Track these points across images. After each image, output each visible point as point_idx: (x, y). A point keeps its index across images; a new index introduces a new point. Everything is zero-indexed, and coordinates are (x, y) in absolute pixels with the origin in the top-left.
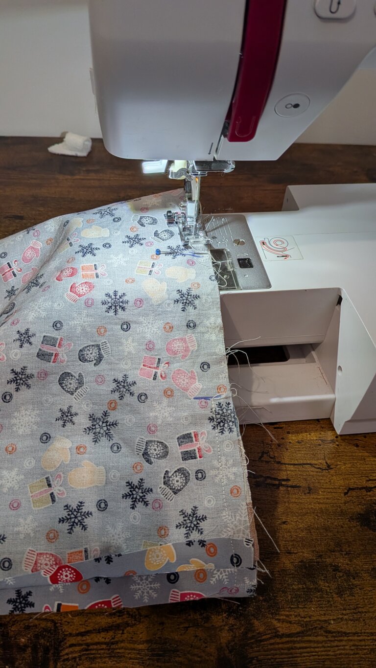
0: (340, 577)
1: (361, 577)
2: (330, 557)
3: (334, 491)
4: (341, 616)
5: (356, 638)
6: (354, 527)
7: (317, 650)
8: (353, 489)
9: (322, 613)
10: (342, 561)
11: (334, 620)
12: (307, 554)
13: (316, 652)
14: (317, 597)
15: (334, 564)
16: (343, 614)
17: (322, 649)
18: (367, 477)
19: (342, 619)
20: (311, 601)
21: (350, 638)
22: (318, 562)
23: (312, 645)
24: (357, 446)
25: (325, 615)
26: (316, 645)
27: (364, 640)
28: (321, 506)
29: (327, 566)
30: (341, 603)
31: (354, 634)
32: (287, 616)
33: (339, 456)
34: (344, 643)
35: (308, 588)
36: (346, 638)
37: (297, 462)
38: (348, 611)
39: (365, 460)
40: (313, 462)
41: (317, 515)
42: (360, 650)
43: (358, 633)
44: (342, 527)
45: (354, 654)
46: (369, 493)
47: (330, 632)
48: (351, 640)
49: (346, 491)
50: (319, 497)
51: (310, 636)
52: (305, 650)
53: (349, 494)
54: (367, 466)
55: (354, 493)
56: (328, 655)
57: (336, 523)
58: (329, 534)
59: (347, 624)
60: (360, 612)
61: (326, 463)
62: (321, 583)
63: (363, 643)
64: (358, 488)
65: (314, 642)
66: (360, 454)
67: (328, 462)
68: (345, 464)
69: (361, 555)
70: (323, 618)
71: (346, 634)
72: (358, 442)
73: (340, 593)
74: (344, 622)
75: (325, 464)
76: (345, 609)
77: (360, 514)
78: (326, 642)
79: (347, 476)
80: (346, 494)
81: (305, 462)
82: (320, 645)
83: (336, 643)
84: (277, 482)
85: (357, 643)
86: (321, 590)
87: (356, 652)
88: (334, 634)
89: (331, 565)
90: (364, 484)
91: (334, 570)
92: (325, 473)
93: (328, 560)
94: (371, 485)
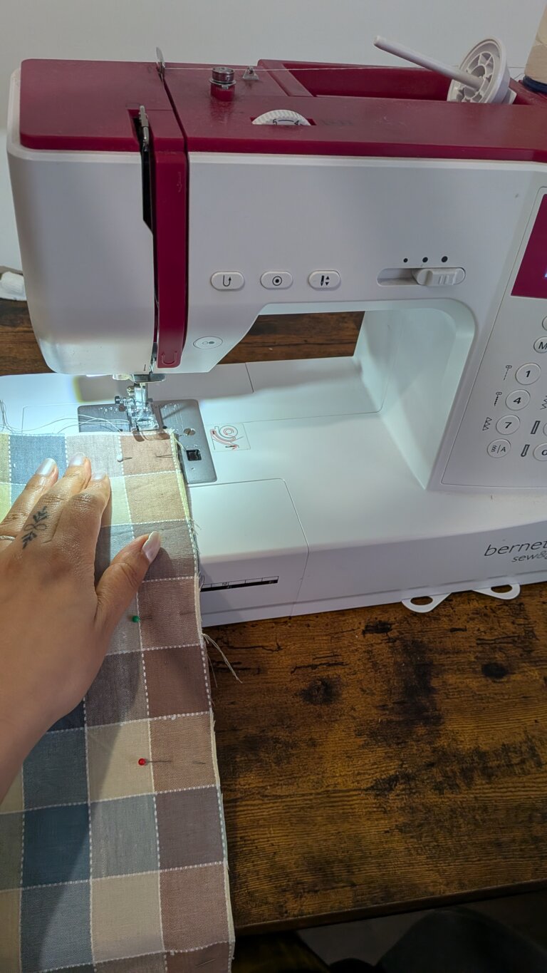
0: (279, 748)
1: (298, 747)
2: (271, 731)
3: (282, 670)
4: (277, 782)
5: (289, 799)
6: (297, 702)
7: (253, 811)
8: (299, 668)
9: (261, 780)
10: (283, 735)
11: (270, 786)
12: (252, 730)
13: (252, 813)
14: (257, 767)
15: (275, 737)
16: (279, 780)
17: (259, 811)
18: (314, 655)
19: (278, 785)
20: (251, 771)
21: (284, 800)
22: (261, 737)
23: (249, 808)
24: (308, 626)
25: (262, 782)
26: (252, 808)
27: (296, 801)
28: (268, 685)
29: (268, 739)
30: (278, 771)
31: (287, 796)
32: (229, 785)
33: (290, 637)
34: (277, 804)
35: (249, 760)
36: (280, 800)
37: (249, 646)
38: (284, 777)
39: (314, 638)
40: (265, 644)
41: (264, 694)
42: (292, 808)
43: (290, 795)
44: (286, 703)
45: (286, 813)
46: (314, 671)
47: (266, 796)
48: (284, 802)
49: (293, 670)
50: (267, 677)
51: (247, 800)
52: (243, 813)
53: (295, 673)
54: (315, 645)
55: (300, 671)
56: (263, 815)
57: (280, 700)
58: (274, 710)
59: (282, 788)
60: (294, 778)
61: (277, 644)
62: (262, 754)
63: (295, 803)
64: (304, 667)
65: (252, 805)
66: (311, 634)
67: (280, 643)
68: (294, 644)
69: (301, 728)
70: (261, 785)
71: (280, 797)
72: (310, 623)
73: (278, 761)
74: (279, 787)
75: (276, 645)
76: (281, 776)
77: (304, 690)
78: (262, 804)
79: (295, 656)
80: (292, 672)
81: (257, 645)
82: (256, 808)
83: (271, 805)
85: (289, 804)
86: (261, 761)
87: (287, 811)
88: (270, 798)
89: (272, 737)
90: (311, 662)
91: (275, 743)
92: (275, 653)
93: (270, 734)
94: (317, 662)
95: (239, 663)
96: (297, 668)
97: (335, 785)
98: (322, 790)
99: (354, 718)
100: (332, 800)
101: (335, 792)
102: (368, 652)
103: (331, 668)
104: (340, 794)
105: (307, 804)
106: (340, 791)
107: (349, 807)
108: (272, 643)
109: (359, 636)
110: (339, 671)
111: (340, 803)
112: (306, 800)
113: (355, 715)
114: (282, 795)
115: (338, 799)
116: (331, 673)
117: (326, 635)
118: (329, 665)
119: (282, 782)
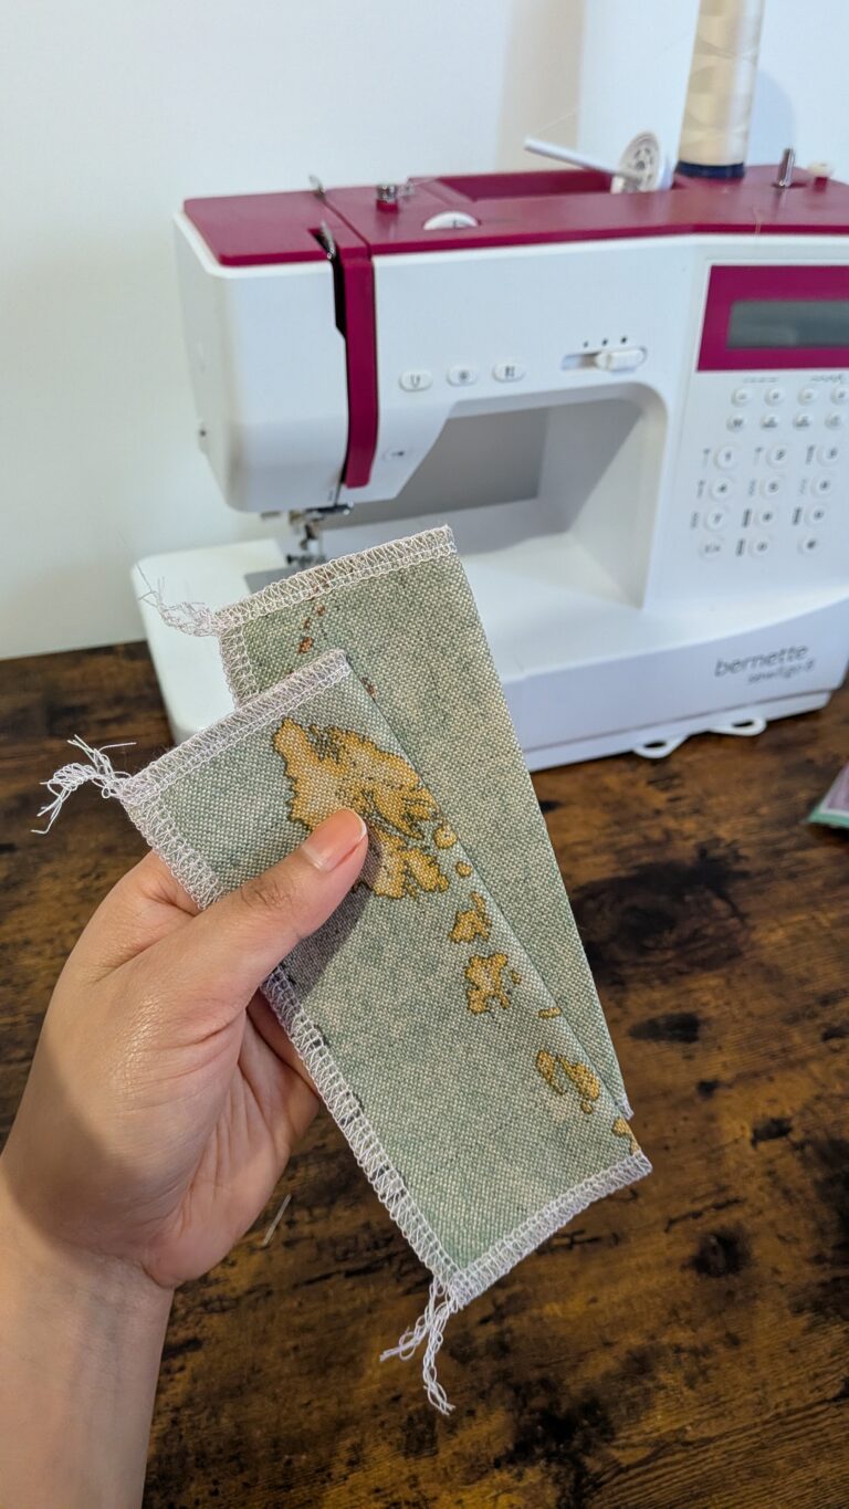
0: (685, 1360)
1: (713, 1352)
2: (665, 1334)
3: (650, 1230)
4: (698, 1417)
5: (724, 1441)
6: (690, 1279)
7: (678, 1473)
8: (675, 1221)
9: (674, 1418)
10: (683, 1336)
11: (691, 1424)
12: (635, 1340)
13: (677, 1477)
14: (661, 1399)
15: (672, 1343)
16: (700, 1413)
17: (685, 1470)
18: (691, 1196)
19: (700, 1420)
20: (655, 1407)
21: (718, 1443)
22: (651, 1347)
23: (670, 1469)
25: (677, 1420)
26: (675, 1468)
27: (736, 1441)
29: (664, 1348)
30: (695, 1399)
31: (721, 1437)
32: (628, 1438)
34: (711, 1454)
35: (646, 1390)
36: (712, 1446)
38: (706, 1407)
39: (682, 1167)
42: (734, 1455)
43: (725, 1434)
44: (673, 1284)
45: (727, 1464)
46: (698, 1221)
47: (689, 1443)
48: (720, 1446)
49: (666, 1226)
50: (631, 1246)
51: (665, 1456)
52: (662, 1480)
53: (671, 1230)
54: (687, 1177)
55: (678, 1226)
56: (694, 1476)
57: (663, 1281)
58: (658, 1300)
59: (709, 1425)
60: (722, 1403)
62: (662, 1376)
63: (734, 1446)
64: (681, 1218)
65: (672, 1464)
66: (674, 1162)
69: (707, 1319)
70: (676, 1426)
71: (710, 1440)
73: (690, 1383)
74: (705, 1423)
76: (702, 1405)
77: (693, 1257)
78: (686, 1459)
79: (662, 1203)
80: (667, 1230)
82: (680, 1466)
83: (701, 1457)
84: (566, 1241)
85: (726, 1449)
86: (663, 1387)
87: (729, 1460)
88: (696, 1445)
89: (669, 1344)
90: (688, 1207)
91: (675, 1353)
92: (632, 1205)
93: (665, 1340)
94: (698, 1206)
95: (582, 1232)
96: (672, 1222)
97: (788, 1402)
98: (771, 1414)
99: (782, 1286)
100: (791, 1427)
101: (790, 1413)
102: (770, 1173)
103: (723, 1212)
104: (799, 1415)
105: (755, 1443)
106: (798, 1411)
107: (818, 1434)
109: (750, 1151)
110: (737, 1214)
111: (803, 1431)
112: (750, 1436)
113: (782, 1280)
114: (713, 1434)
115: (797, 1425)
116: (727, 1219)
118: (719, 1207)
119: (705, 1416)
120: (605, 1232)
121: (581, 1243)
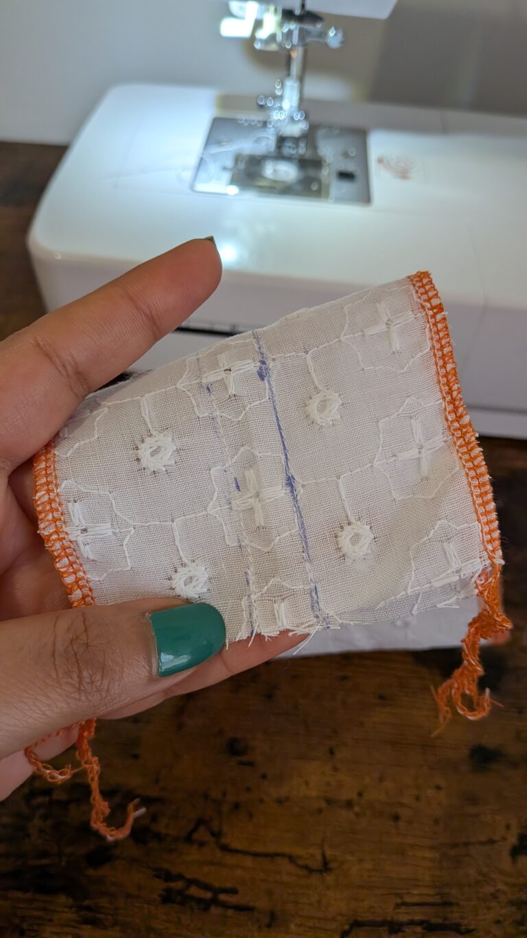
3: (323, 924)
8: (363, 924)
18: (397, 895)
24: (396, 818)
33: (353, 841)
37: (260, 848)
39: (404, 852)
40: (298, 851)
49: (347, 927)
53: (351, 935)
54: (405, 869)
55: (362, 935)
61: (324, 856)
64: (373, 923)
67: (329, 853)
68: (361, 861)
75: (319, 857)
79: (357, 892)
80: (344, 934)
81: (279, 850)
84: (208, 895)
90: (387, 910)
92: (315, 880)
94: (402, 916)
95: (233, 891)
96: (357, 924)
102: (522, 905)
108: (311, 851)
109: (506, 862)
117: (432, 848)
118: (430, 928)
120: (262, 903)
121: (225, 906)
